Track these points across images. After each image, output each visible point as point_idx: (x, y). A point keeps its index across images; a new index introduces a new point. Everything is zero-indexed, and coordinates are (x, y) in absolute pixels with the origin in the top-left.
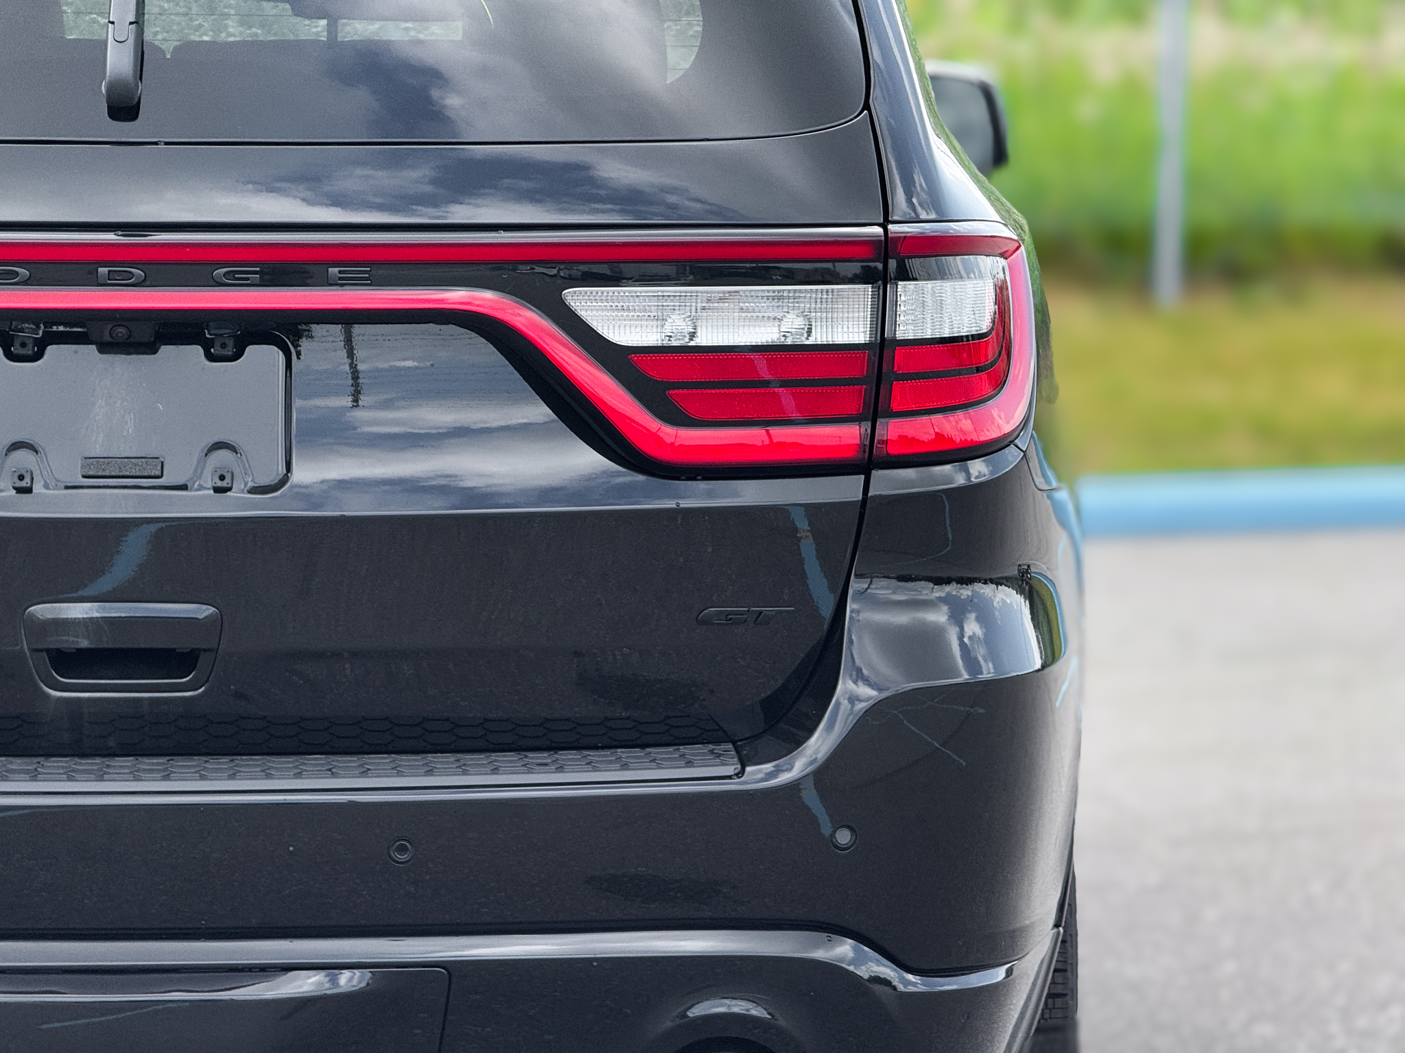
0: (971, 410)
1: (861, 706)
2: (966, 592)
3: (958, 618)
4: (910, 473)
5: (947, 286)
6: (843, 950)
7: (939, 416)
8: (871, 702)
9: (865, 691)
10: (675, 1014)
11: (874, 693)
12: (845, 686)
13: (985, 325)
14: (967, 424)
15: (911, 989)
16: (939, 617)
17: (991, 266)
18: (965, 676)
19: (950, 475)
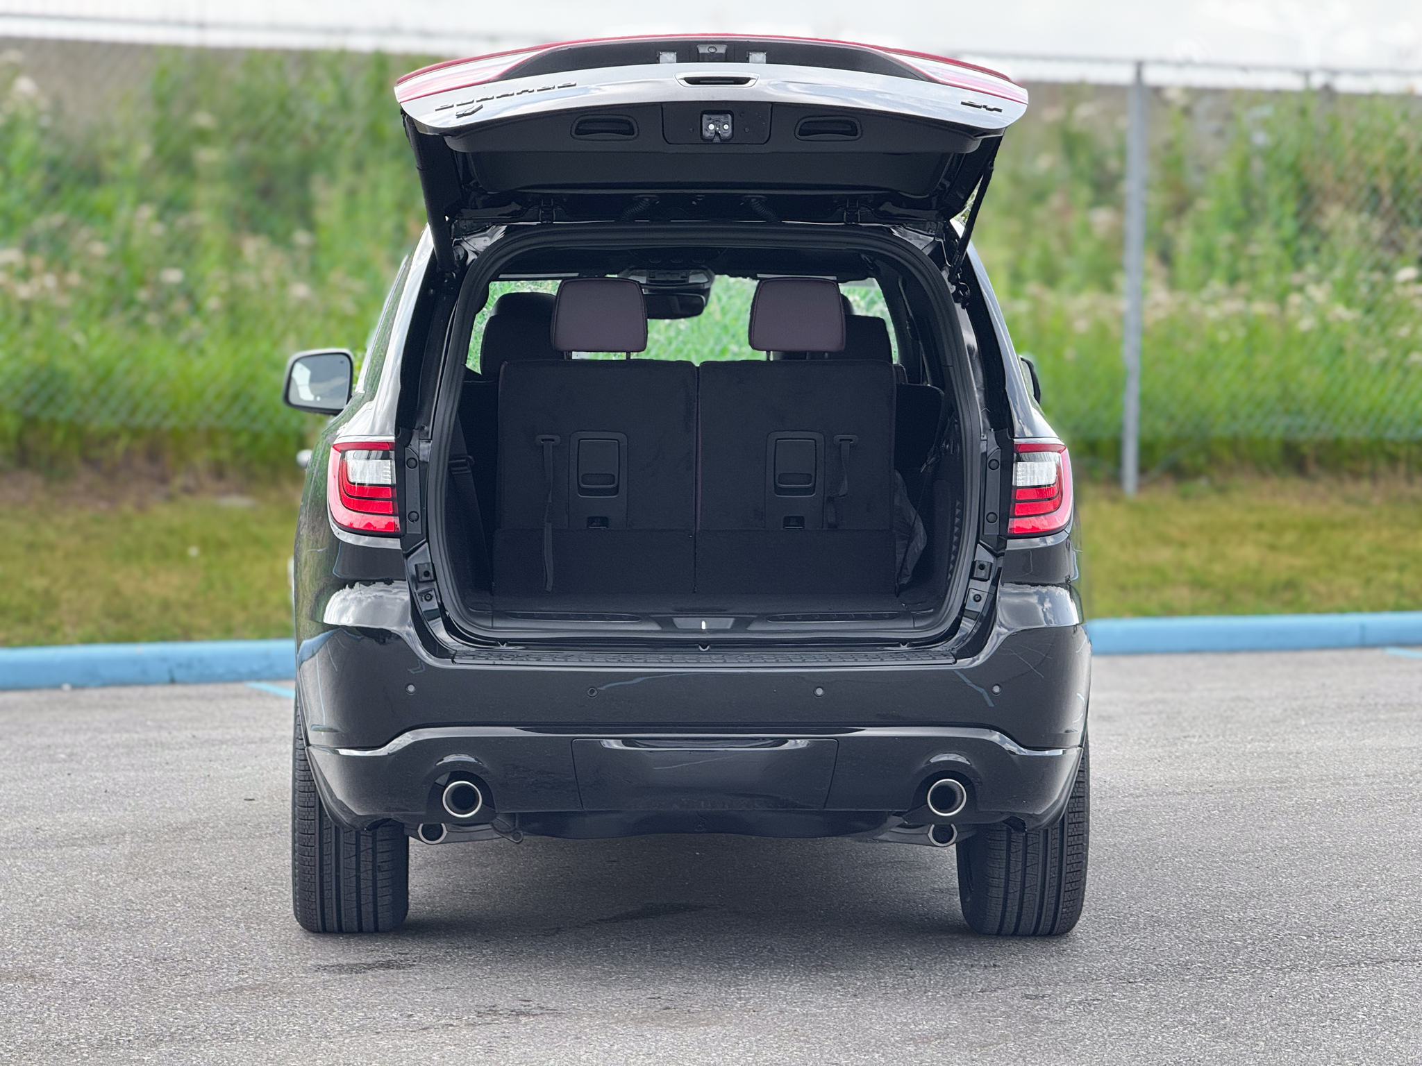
0: (1047, 516)
1: (1002, 638)
2: (1044, 590)
3: (1042, 602)
4: (1021, 541)
5: (1036, 464)
6: (996, 737)
7: (1033, 518)
8: (1007, 635)
9: (1003, 630)
10: (924, 762)
11: (1006, 631)
12: (996, 628)
13: (1052, 481)
14: (1045, 523)
15: (1022, 754)
16: (1034, 600)
17: (1054, 456)
18: (1045, 625)
19: (1037, 542)
